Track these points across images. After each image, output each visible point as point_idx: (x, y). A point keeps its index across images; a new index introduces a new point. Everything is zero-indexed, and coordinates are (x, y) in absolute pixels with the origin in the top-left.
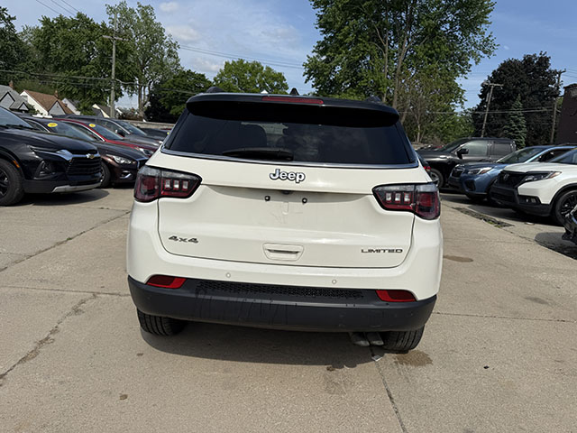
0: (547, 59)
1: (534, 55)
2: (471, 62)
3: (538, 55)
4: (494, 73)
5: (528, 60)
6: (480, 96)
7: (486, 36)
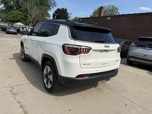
0: (67, 10)
1: (64, 8)
2: (51, 7)
3: (65, 8)
4: (55, 11)
5: (63, 9)
6: (53, 17)
7: (54, 1)
